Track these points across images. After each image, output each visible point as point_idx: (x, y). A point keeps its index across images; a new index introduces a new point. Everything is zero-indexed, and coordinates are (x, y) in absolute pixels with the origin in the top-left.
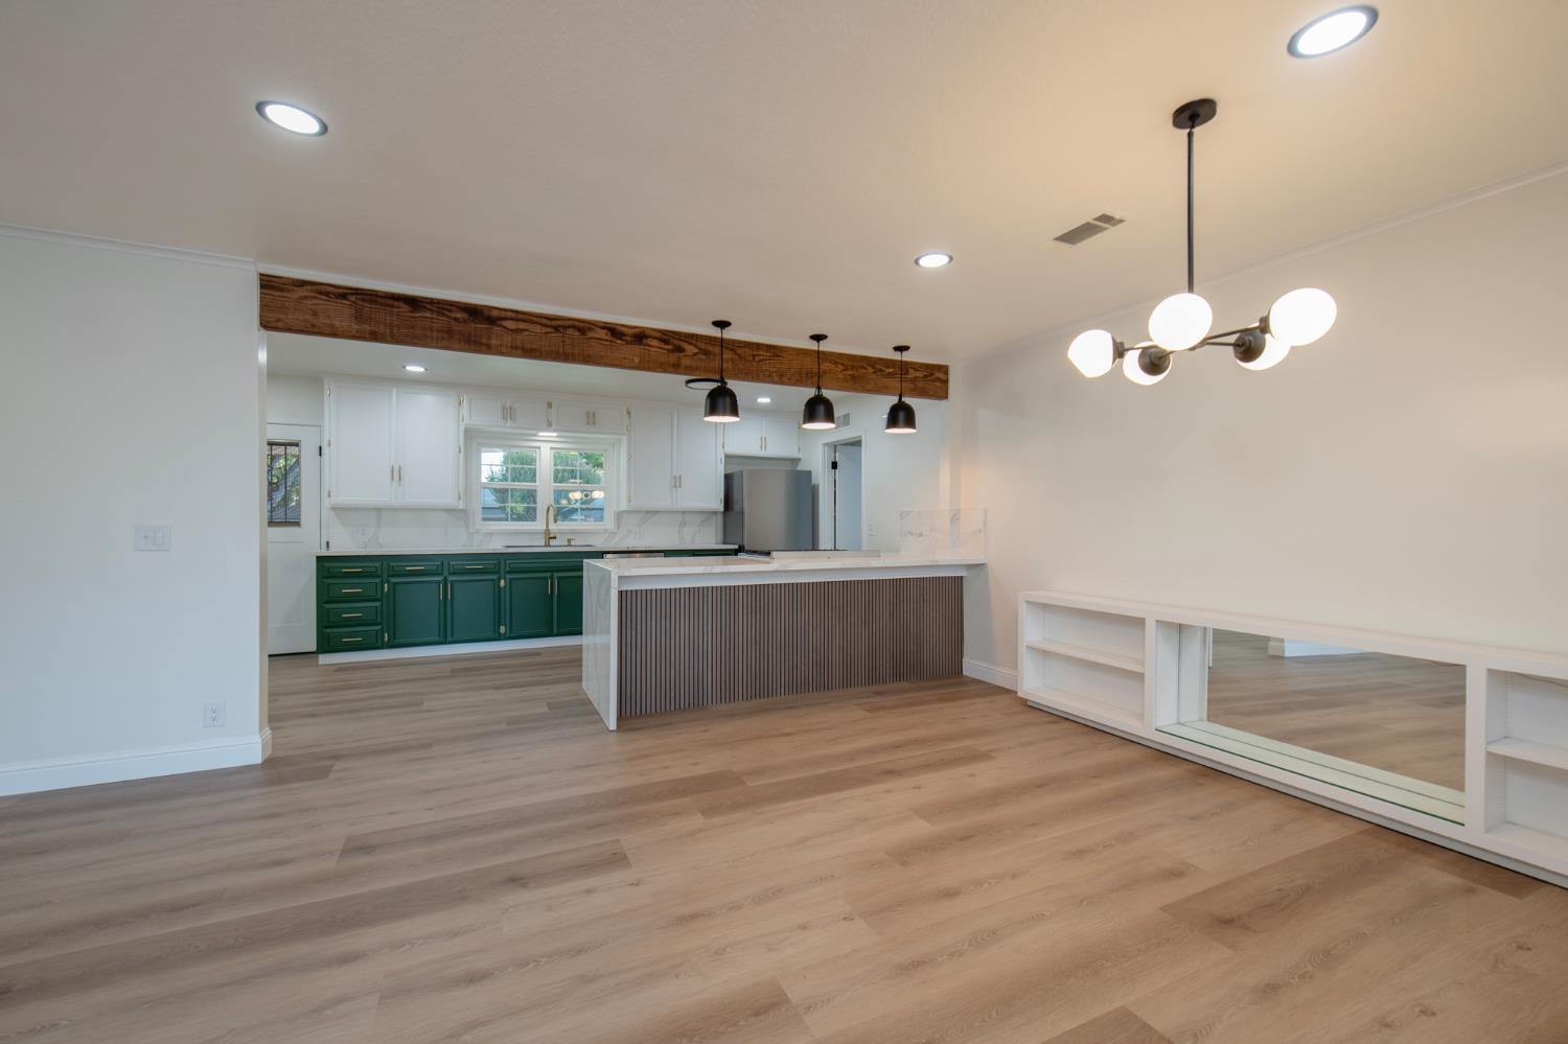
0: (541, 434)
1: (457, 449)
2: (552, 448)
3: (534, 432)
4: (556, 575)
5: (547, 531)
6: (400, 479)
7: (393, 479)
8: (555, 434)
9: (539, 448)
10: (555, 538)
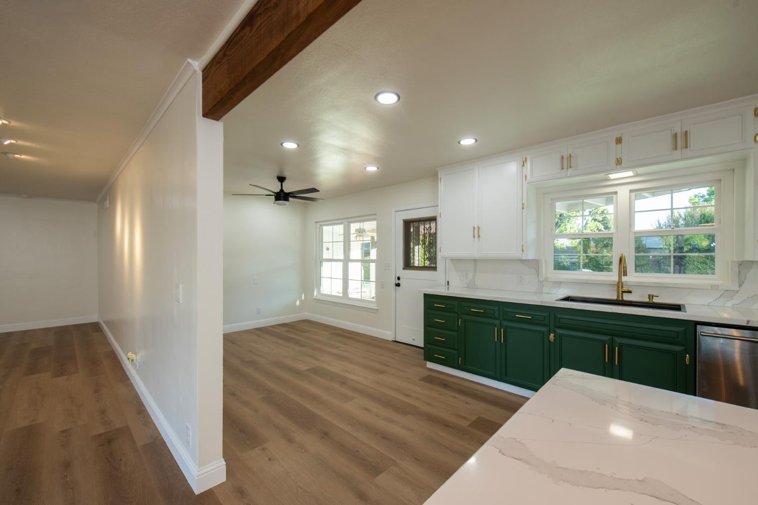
0: (612, 176)
1: (520, 206)
2: (631, 191)
3: (602, 176)
4: (618, 340)
5: (620, 284)
6: (479, 236)
7: (474, 237)
8: (630, 173)
9: (616, 193)
10: (630, 292)
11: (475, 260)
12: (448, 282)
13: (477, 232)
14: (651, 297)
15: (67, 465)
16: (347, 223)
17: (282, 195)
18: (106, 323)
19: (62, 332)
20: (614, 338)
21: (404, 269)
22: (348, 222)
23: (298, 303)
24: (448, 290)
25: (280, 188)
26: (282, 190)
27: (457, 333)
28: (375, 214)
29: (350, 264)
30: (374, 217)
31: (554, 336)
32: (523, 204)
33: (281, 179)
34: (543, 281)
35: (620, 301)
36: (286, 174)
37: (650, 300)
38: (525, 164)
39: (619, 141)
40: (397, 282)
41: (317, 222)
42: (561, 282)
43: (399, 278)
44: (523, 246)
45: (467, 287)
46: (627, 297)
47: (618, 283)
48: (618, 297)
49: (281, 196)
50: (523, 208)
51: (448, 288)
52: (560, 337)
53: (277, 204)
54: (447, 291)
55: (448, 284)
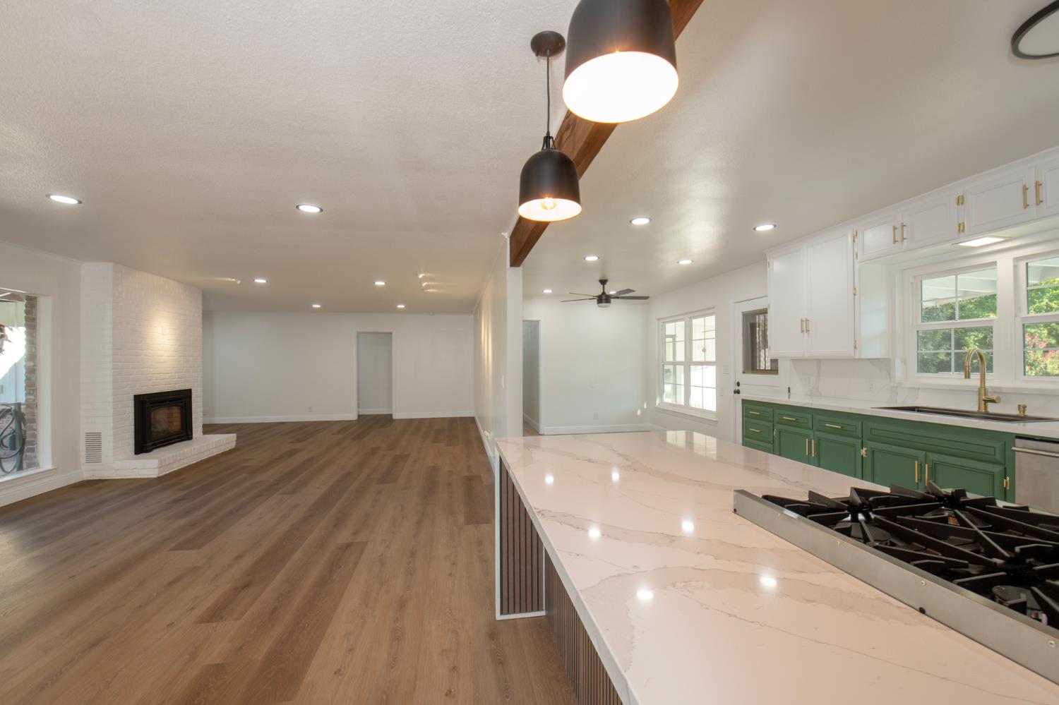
5: (982, 389)
9: (994, 263)
10: (997, 401)
11: (819, 360)
12: (789, 388)
13: (805, 327)
14: (1022, 409)
15: (450, 484)
16: (688, 319)
17: (604, 297)
18: (479, 418)
19: (453, 421)
20: (928, 453)
21: (744, 372)
22: (690, 318)
23: (639, 413)
24: (789, 397)
25: (602, 291)
26: (604, 293)
27: (772, 445)
28: (713, 308)
29: (692, 367)
30: (712, 311)
31: (866, 451)
32: (855, 289)
33: (603, 282)
34: (897, 387)
35: (982, 413)
36: (609, 276)
37: (1020, 412)
38: (856, 240)
39: (960, 201)
40: (737, 388)
41: (659, 319)
42: (919, 389)
43: (738, 384)
44: (855, 341)
45: (810, 395)
46: (992, 408)
47: (980, 389)
48: (979, 408)
49: (604, 299)
50: (855, 295)
51: (789, 395)
52: (873, 452)
53: (599, 307)
54: (788, 400)
55: (789, 391)
